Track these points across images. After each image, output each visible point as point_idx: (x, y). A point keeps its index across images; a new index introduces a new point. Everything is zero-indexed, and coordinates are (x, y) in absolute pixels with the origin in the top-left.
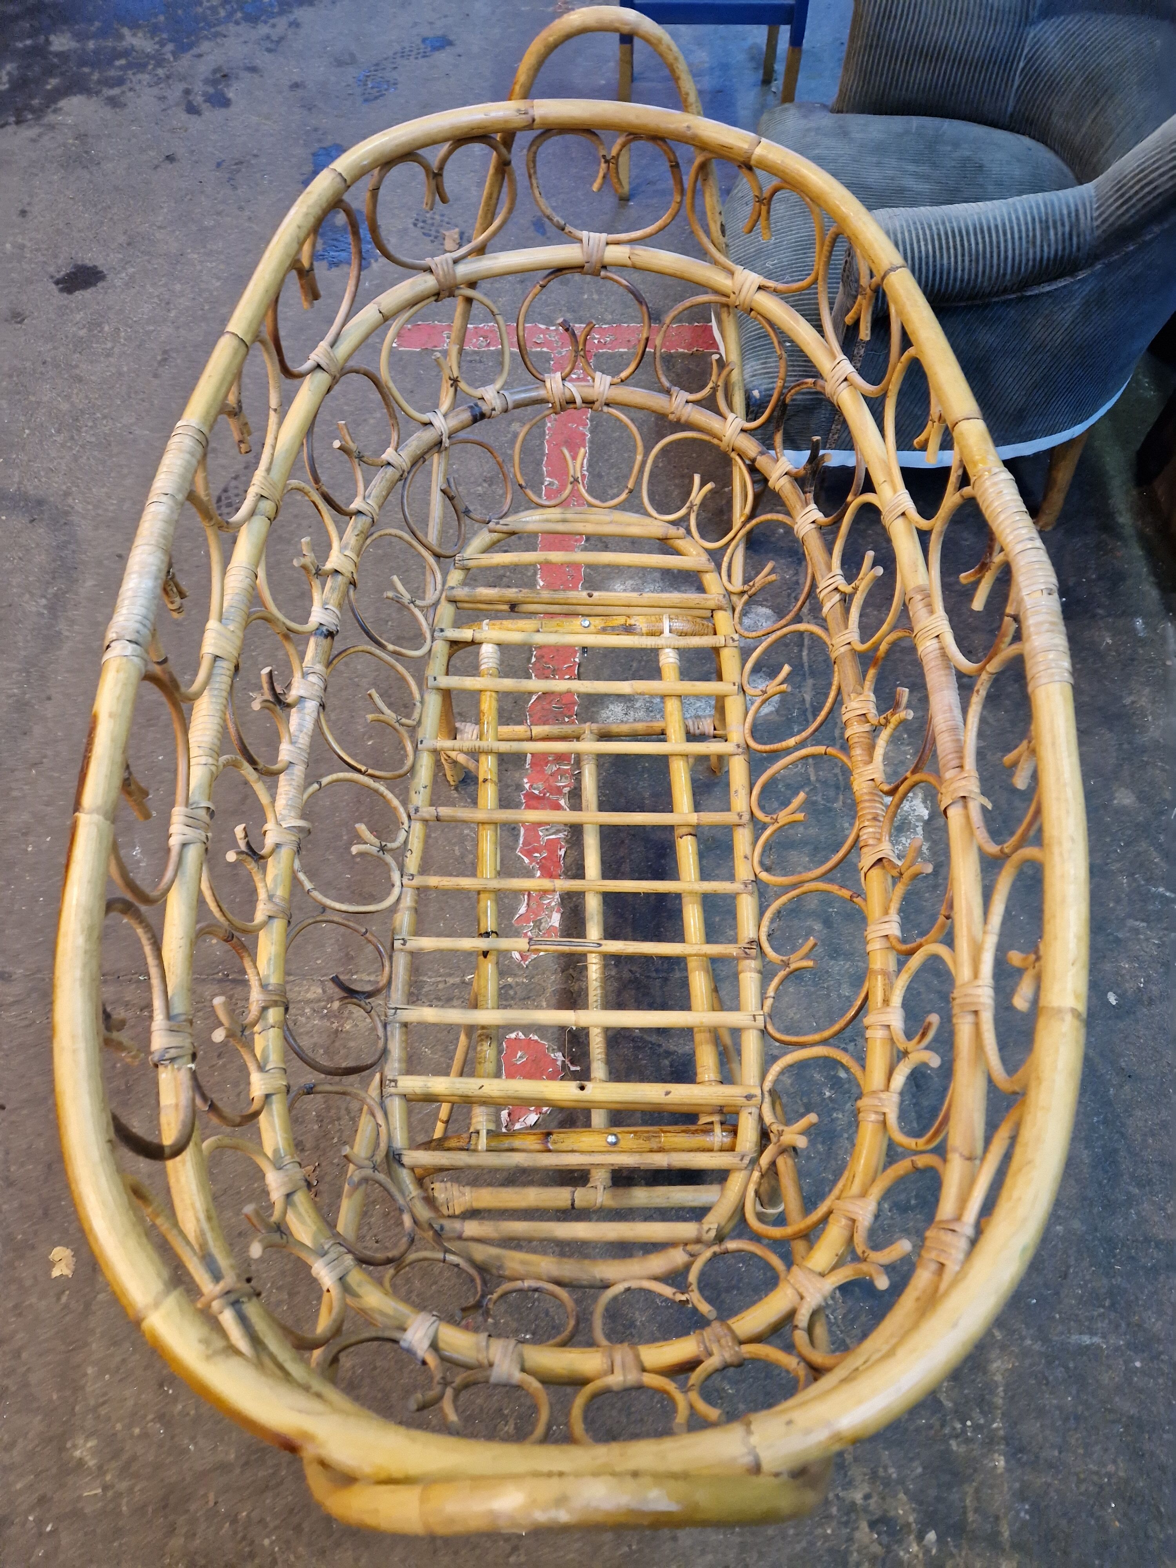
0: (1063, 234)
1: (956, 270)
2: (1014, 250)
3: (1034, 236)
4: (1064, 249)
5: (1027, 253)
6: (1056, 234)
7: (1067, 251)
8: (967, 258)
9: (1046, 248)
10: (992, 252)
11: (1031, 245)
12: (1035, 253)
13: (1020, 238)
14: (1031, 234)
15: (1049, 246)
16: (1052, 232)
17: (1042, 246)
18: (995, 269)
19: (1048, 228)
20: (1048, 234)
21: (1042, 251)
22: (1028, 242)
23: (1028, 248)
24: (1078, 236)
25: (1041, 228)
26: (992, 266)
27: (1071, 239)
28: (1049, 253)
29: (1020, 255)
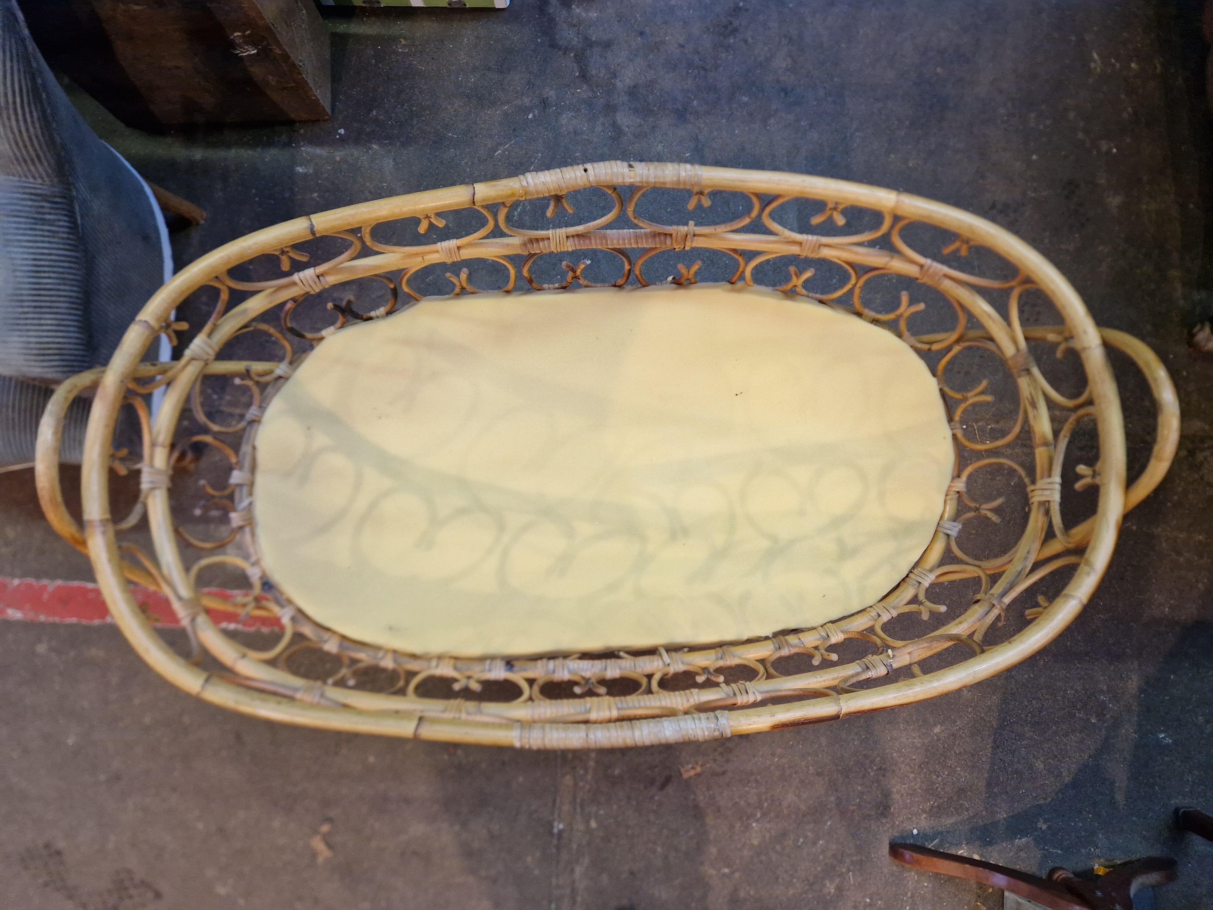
0: (51, 208)
1: (71, 297)
2: (59, 249)
3: (49, 231)
4: (63, 209)
5: (63, 238)
6: (50, 214)
7: (65, 207)
8: (62, 287)
9: (61, 223)
10: (59, 267)
11: (56, 235)
12: (63, 232)
13: (50, 242)
14: (47, 234)
15: (59, 220)
16: (47, 217)
17: (59, 226)
18: (72, 265)
19: (42, 219)
20: (49, 220)
21: (62, 227)
22: (54, 237)
23: (59, 238)
24: (55, 197)
25: (43, 224)
26: (70, 268)
27: (56, 203)
28: (65, 221)
29: (64, 244)
